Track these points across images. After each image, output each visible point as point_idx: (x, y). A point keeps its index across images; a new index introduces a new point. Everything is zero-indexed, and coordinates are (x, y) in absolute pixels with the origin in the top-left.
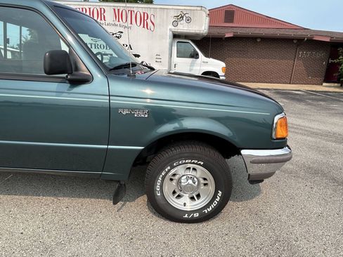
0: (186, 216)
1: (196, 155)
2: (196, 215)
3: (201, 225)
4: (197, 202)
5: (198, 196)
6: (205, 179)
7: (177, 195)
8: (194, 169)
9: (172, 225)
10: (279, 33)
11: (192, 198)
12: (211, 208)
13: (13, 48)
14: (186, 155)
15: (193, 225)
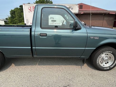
0: (105, 69)
1: (110, 50)
2: (108, 68)
3: (109, 71)
4: (107, 64)
5: (108, 62)
6: (110, 57)
7: (101, 63)
8: (107, 54)
9: (100, 72)
10: (98, 12)
11: (106, 63)
12: (113, 66)
13: (4, 20)
14: (107, 50)
15: (107, 71)
